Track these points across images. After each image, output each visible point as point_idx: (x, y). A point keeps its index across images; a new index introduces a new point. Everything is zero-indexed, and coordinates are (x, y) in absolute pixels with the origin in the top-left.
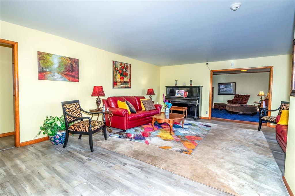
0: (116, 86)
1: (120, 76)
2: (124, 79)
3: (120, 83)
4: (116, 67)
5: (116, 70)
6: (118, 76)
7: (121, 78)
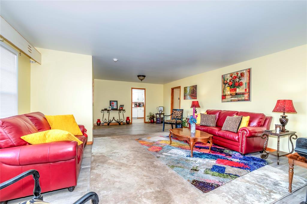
0: (224, 100)
1: (230, 88)
2: (235, 90)
3: (230, 96)
4: (224, 80)
5: (225, 83)
6: (227, 89)
7: (231, 91)
